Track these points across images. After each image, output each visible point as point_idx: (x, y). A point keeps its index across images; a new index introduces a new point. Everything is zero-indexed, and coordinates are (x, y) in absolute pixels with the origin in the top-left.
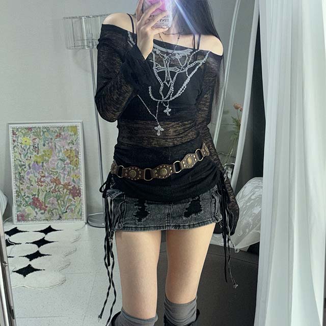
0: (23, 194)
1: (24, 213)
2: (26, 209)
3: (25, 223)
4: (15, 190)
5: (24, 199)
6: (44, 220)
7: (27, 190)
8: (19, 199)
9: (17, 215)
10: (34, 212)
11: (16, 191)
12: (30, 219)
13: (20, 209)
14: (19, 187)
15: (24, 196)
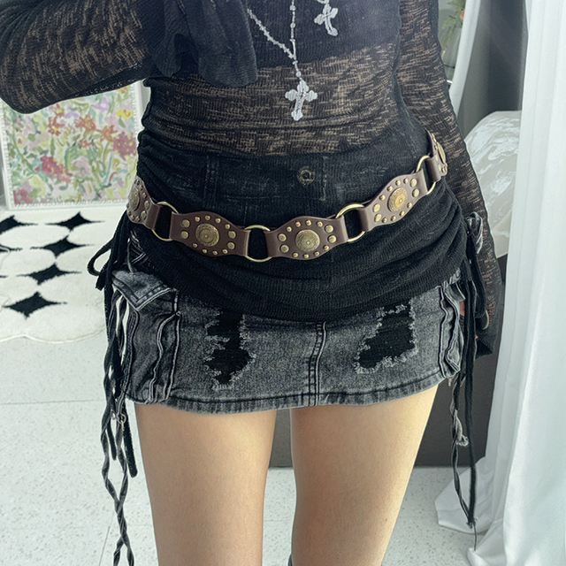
0: (22, 151)
1: (26, 189)
2: (30, 180)
3: (30, 206)
4: (6, 143)
5: (24, 161)
6: (66, 201)
7: (29, 141)
8: (15, 160)
9: (14, 192)
10: (46, 186)
11: (9, 145)
12: (39, 199)
13: (19, 180)
14: (13, 137)
15: (25, 153)
